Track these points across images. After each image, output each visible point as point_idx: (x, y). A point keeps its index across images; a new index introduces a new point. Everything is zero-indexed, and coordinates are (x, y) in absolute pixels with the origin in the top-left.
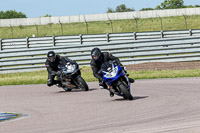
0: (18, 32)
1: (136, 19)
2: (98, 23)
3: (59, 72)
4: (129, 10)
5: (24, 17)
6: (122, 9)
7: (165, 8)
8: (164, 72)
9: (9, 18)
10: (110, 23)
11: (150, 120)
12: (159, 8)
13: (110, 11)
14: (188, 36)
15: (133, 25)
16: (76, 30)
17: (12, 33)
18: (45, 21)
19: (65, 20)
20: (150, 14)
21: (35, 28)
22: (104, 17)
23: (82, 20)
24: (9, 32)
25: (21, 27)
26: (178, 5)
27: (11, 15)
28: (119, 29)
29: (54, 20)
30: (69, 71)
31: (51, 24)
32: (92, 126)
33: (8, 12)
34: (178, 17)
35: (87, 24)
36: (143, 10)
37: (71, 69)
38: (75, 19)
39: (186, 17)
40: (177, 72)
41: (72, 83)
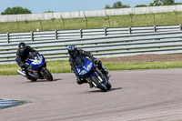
0: (23, 27)
1: (131, 15)
2: (97, 18)
4: (125, 7)
5: (29, 12)
6: (119, 6)
8: (157, 63)
9: (16, 14)
10: (108, 18)
11: (144, 107)
12: (152, 5)
13: (108, 8)
14: (179, 30)
16: (76, 25)
17: (18, 27)
18: (48, 17)
19: (66, 15)
20: (144, 10)
21: (39, 23)
22: (102, 13)
23: (82, 16)
24: (16, 26)
25: (26, 22)
27: (17, 11)
28: (116, 24)
29: (57, 15)
31: (53, 19)
34: (169, 13)
35: (87, 19)
36: (138, 6)
38: (76, 15)
39: (176, 13)
40: (168, 63)
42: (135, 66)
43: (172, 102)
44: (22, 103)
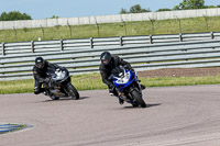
0: (22, 36)
1: (152, 21)
2: (110, 25)
3: (47, 79)
4: (145, 11)
5: (29, 18)
6: (137, 9)
7: (184, 8)
8: (183, 79)
9: (13, 19)
10: (124, 25)
11: (168, 132)
12: (177, 8)
13: (124, 12)
14: (210, 39)
15: (149, 27)
16: (86, 33)
17: (15, 37)
18: (51, 23)
19: (74, 21)
20: (167, 15)
21: (41, 31)
22: (117, 18)
23: (93, 22)
24: (13, 35)
25: (25, 30)
26: (199, 5)
27: (15, 16)
28: (133, 32)
29: (62, 22)
30: (58, 78)
31: (58, 27)
32: (103, 139)
33: (11, 13)
34: (198, 18)
35: (98, 26)
36: (160, 10)
37: (60, 75)
38: (85, 21)
39: (207, 18)
40: (197, 79)
41: (62, 90)
42: (157, 83)
43: (201, 125)
44: (21, 127)
